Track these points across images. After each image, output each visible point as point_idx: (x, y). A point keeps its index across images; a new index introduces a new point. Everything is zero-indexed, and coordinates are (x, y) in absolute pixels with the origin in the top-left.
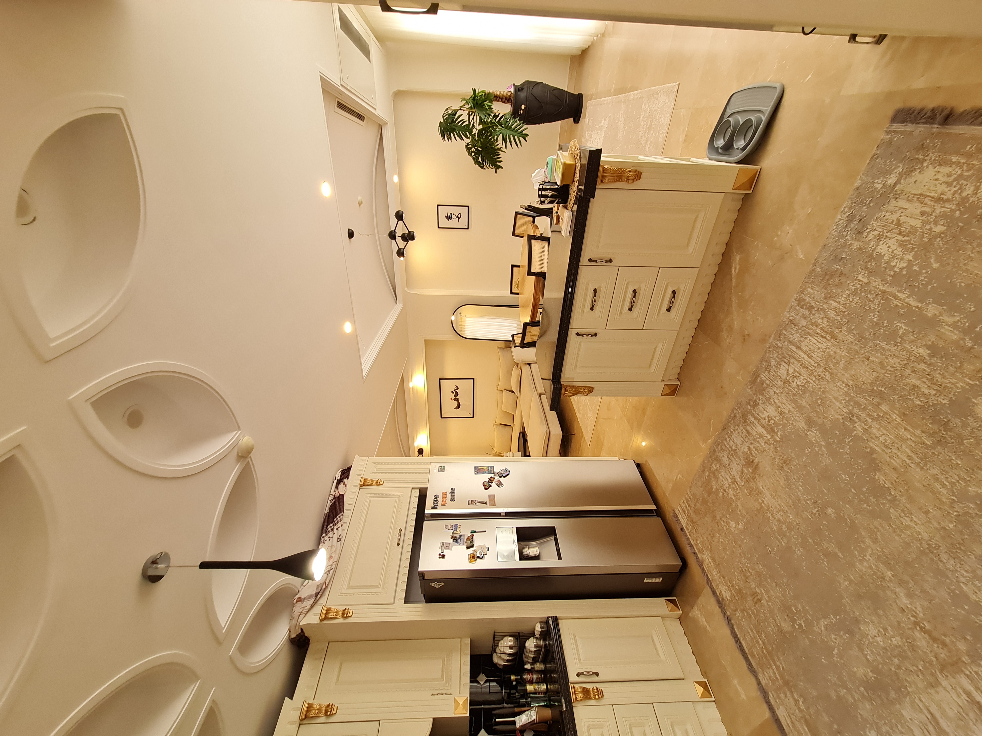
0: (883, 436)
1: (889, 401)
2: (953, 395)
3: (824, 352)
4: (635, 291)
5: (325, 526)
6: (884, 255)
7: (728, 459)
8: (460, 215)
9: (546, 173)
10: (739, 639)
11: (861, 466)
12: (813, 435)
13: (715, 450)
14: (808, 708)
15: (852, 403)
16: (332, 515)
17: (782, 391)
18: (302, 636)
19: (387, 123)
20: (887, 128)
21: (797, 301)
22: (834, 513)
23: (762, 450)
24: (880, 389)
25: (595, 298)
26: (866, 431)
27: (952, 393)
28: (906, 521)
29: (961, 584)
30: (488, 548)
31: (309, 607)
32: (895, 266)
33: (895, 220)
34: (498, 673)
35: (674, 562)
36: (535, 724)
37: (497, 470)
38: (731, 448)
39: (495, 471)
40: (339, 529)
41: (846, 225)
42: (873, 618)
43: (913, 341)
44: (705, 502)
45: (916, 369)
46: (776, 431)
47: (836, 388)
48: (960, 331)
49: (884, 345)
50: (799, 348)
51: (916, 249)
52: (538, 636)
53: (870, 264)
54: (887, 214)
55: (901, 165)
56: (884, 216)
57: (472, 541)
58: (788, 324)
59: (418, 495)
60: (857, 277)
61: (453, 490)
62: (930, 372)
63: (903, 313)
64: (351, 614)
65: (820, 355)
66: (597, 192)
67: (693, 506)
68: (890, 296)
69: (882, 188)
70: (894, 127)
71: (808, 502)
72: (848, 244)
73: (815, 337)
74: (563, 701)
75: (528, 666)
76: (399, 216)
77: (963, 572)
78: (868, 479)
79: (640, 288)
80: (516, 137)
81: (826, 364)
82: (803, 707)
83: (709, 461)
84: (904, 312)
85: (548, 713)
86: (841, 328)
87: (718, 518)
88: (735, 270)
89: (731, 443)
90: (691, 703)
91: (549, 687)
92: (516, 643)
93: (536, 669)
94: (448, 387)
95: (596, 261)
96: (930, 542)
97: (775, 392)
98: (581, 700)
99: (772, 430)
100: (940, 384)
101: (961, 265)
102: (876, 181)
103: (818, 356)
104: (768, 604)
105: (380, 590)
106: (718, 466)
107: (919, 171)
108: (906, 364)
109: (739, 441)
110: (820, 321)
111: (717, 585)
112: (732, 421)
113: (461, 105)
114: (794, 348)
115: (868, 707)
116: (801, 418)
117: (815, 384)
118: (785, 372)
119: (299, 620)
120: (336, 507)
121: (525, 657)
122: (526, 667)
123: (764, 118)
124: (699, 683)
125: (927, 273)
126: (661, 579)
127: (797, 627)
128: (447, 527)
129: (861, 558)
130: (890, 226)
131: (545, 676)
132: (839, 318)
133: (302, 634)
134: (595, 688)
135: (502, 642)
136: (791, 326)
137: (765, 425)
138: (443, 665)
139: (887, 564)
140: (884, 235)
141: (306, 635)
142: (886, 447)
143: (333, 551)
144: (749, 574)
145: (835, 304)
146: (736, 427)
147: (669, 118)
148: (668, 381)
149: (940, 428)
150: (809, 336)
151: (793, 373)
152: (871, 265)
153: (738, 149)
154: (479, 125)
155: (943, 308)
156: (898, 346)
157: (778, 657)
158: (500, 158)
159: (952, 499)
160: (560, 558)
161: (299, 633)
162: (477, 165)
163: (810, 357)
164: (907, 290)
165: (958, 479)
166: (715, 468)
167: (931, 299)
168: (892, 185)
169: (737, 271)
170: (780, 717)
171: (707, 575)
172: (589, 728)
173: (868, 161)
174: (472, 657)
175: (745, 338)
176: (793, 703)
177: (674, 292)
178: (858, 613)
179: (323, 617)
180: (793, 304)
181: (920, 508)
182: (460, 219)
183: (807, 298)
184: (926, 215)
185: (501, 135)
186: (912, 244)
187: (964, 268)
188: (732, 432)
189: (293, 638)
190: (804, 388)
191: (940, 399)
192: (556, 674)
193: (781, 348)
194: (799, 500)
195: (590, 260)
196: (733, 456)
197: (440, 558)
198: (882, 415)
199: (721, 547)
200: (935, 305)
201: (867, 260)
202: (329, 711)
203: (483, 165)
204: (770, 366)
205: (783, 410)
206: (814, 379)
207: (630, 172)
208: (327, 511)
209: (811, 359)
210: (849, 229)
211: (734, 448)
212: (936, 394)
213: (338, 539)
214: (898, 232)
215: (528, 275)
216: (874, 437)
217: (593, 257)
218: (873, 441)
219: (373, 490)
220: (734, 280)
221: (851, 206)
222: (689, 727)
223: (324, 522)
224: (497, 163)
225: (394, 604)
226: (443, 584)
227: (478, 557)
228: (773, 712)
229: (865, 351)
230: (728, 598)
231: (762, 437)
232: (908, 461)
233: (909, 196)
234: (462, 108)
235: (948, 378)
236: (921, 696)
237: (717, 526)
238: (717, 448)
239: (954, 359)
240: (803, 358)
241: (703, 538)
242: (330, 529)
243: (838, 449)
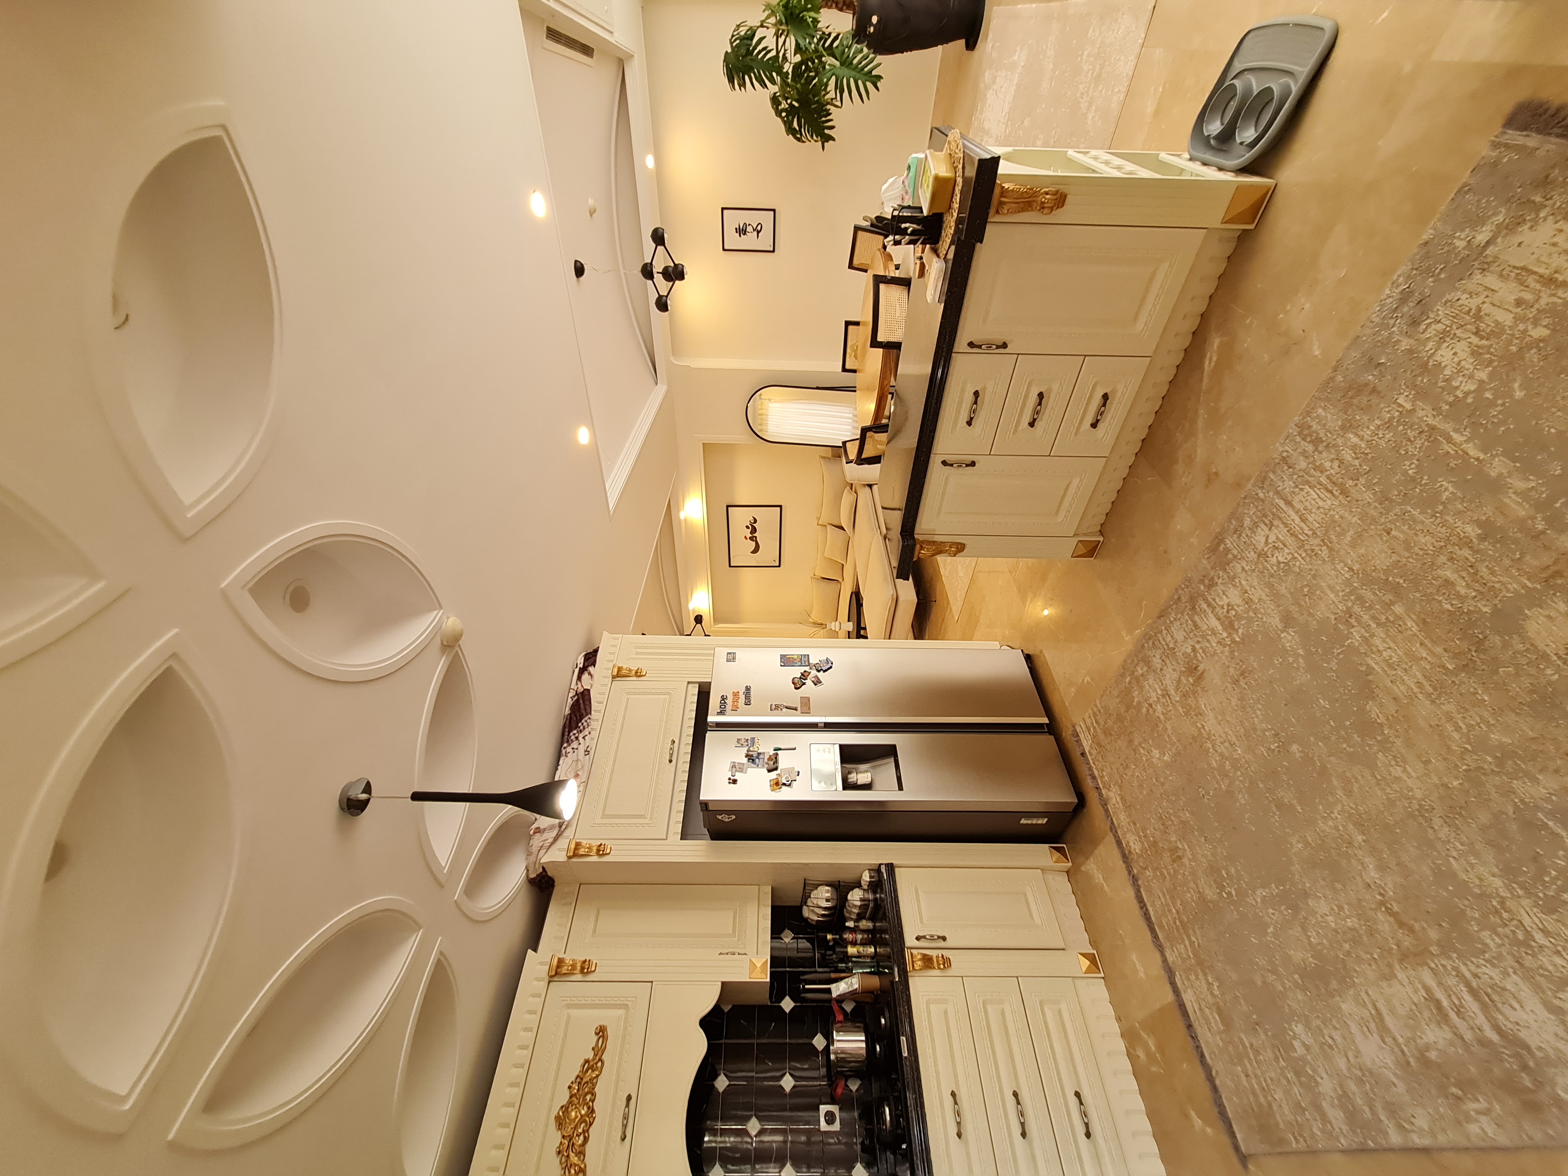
0: (1389, 650)
1: (1406, 599)
2: (1500, 600)
3: (1326, 515)
4: (1041, 395)
5: (566, 733)
6: (1446, 366)
7: (1160, 661)
8: (760, 226)
9: (906, 183)
10: (1145, 905)
11: (1349, 691)
12: (1289, 639)
13: (1143, 647)
14: (1223, 994)
15: (1353, 597)
16: (575, 718)
17: (1254, 568)
18: (543, 877)
19: (632, 56)
20: (1496, 137)
21: (1299, 427)
22: (1302, 752)
23: (1212, 653)
24: (1397, 580)
25: (975, 406)
26: (1365, 640)
27: (1499, 598)
28: (1397, 771)
29: (1451, 859)
30: (799, 772)
31: (551, 840)
32: (1457, 388)
33: (1474, 308)
34: (809, 930)
35: (1068, 798)
36: (856, 993)
37: (813, 661)
38: (1167, 645)
39: (811, 662)
40: (586, 738)
41: (1396, 308)
42: (1328, 893)
43: (1460, 512)
44: (1120, 719)
45: (1455, 556)
46: (1237, 627)
47: (1333, 572)
48: (1531, 505)
49: (1416, 513)
50: (1289, 503)
51: (1496, 363)
52: (866, 887)
53: (1420, 378)
54: (1465, 296)
55: (1503, 211)
56: (1458, 300)
57: (776, 762)
58: (1279, 463)
59: (697, 693)
60: (1396, 399)
61: (748, 689)
62: (1475, 563)
63: (1454, 466)
64: (608, 851)
65: (1319, 519)
66: (989, 229)
67: (1102, 723)
68: (1441, 436)
69: (1464, 248)
70: (1507, 137)
71: (1267, 733)
72: (1393, 340)
73: (1316, 489)
74: (896, 969)
75: (850, 924)
76: (658, 238)
77: (1458, 844)
78: (1355, 709)
79: (1050, 390)
80: (860, 82)
81: (1325, 534)
82: (1216, 992)
83: (1133, 661)
84: (1456, 464)
85: (875, 982)
86: (1358, 480)
87: (1136, 743)
88: (1210, 363)
89: (1169, 638)
90: (1070, 979)
91: (878, 950)
92: (835, 894)
93: (862, 927)
94: (741, 518)
95: (980, 347)
96: (1424, 803)
97: (1243, 569)
98: (920, 969)
99: (1231, 625)
100: (1484, 582)
101: (1558, 398)
102: (1458, 234)
103: (1315, 520)
104: (1190, 864)
105: (647, 821)
106: (1145, 669)
107: (1529, 224)
108: (1442, 547)
109: (1180, 635)
110: (1327, 465)
111: (1124, 834)
112: (1175, 606)
113: (763, 18)
114: (1282, 504)
115: (1300, 997)
116: (1275, 612)
117: (1304, 563)
118: (1263, 540)
119: (540, 856)
120: (579, 707)
121: (847, 912)
122: (847, 924)
123: (1295, 88)
124: (1084, 955)
125: (1503, 405)
126: (1046, 820)
127: (1225, 895)
128: (739, 742)
129: (1326, 815)
130: (1463, 318)
131: (874, 936)
132: (1356, 462)
133: (544, 874)
134: (940, 955)
135: (815, 892)
136: (1283, 468)
137: (1221, 616)
138: (734, 919)
139: (1359, 825)
140: (1452, 332)
141: (550, 874)
142: (1390, 666)
143: (580, 767)
144: (1170, 822)
145: (1355, 440)
146: (1179, 615)
147: (1133, 63)
148: (1085, 535)
149: (1470, 647)
150: (1307, 487)
151: (1274, 542)
152: (1422, 381)
153: (1241, 143)
154: (795, 55)
155: (1515, 466)
156: (1437, 517)
157: (1194, 930)
158: (831, 120)
159: (1464, 748)
160: (901, 788)
161: (541, 873)
162: (790, 136)
163: (1304, 520)
164: (1467, 430)
165: (1479, 721)
166: (1140, 672)
167: (1501, 449)
168: (1481, 245)
169: (1213, 364)
170: (1185, 1001)
171: (1112, 819)
172: (928, 1003)
173: (1452, 195)
174: (774, 908)
175: (1211, 478)
176: (1205, 987)
177: (1105, 397)
178: (1308, 885)
179: (571, 854)
180: (1291, 431)
181: (1419, 756)
182: (760, 234)
183: (1315, 426)
184: (1524, 306)
185: (834, 77)
186: (1491, 354)
187: (1561, 403)
188: (1171, 622)
189: (533, 878)
190: (1286, 567)
191: (1479, 605)
192: (888, 934)
193: (1263, 501)
194: (1255, 729)
195: (971, 345)
196: (1169, 658)
197: (730, 783)
198: (1392, 619)
199: (1135, 784)
200: (1504, 459)
201: (1417, 372)
202: (586, 968)
203: (801, 134)
204: (1242, 526)
205: (1251, 597)
206: (1304, 555)
207: (1047, 193)
208: (567, 711)
209: (1305, 523)
210: (1400, 315)
211: (1171, 646)
212: (1475, 597)
213: (586, 751)
214: (1475, 330)
215: (871, 347)
216: (1374, 649)
217: (975, 339)
218: (1373, 656)
219: (631, 683)
220: (1205, 380)
221: (1409, 276)
222: (1064, 1007)
223: (564, 727)
224: (826, 131)
225: (666, 839)
226: (734, 817)
227: (784, 784)
228: (1178, 996)
229: (1387, 520)
230: (1137, 851)
231: (1215, 634)
232: (1416, 690)
233: (1503, 269)
234: (765, 24)
235: (1497, 575)
236: (1369, 989)
237: (1133, 754)
238: (1148, 643)
239: (1513, 546)
240: (1293, 520)
241: (1111, 769)
242: (573, 737)
243: (1320, 662)
